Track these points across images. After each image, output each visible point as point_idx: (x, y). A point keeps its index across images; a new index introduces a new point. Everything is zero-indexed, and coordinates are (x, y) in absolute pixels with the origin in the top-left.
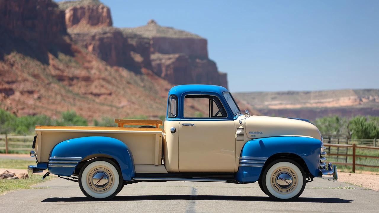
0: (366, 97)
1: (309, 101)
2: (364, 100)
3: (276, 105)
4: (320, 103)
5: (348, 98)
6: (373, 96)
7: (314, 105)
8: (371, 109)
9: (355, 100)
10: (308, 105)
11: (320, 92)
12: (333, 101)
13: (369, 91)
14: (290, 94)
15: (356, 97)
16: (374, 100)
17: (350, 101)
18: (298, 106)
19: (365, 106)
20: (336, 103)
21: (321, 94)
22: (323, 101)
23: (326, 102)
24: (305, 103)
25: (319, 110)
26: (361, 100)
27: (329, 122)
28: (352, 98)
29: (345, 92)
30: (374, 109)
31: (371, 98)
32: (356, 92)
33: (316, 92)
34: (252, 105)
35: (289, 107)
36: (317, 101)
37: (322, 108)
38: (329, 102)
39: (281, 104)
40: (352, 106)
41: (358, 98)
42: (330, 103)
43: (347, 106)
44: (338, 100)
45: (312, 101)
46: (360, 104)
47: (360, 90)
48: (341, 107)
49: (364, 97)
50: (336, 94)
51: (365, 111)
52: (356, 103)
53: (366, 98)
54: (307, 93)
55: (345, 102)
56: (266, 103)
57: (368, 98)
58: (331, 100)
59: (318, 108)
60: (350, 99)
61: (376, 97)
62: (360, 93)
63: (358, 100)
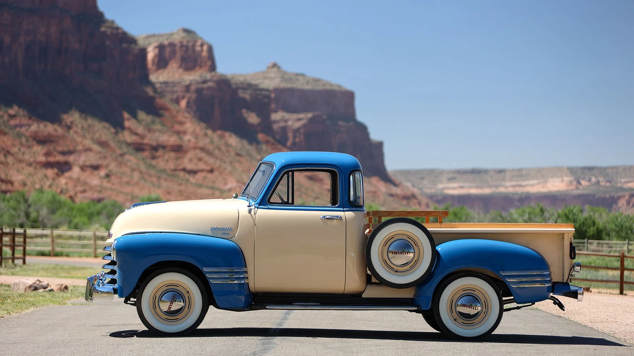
0: (587, 178)
1: (503, 183)
2: (584, 183)
3: (454, 188)
4: (520, 186)
5: (560, 179)
6: (596, 177)
7: (511, 190)
8: (594, 196)
9: (571, 183)
10: (502, 190)
11: (520, 170)
12: (538, 184)
13: (591, 169)
14: (475, 172)
15: (572, 178)
16: (598, 182)
17: (564, 184)
18: (487, 191)
19: (585, 192)
20: (543, 187)
21: (520, 174)
22: (523, 183)
23: (528, 185)
24: (497, 187)
25: (517, 197)
26: (579, 183)
27: (529, 214)
28: (567, 179)
29: (556, 171)
30: (598, 196)
31: (594, 179)
32: (572, 171)
33: (513, 170)
34: (419, 189)
35: (474, 191)
36: (514, 183)
37: (522, 193)
38: (533, 185)
39: (462, 187)
40: (566, 191)
41: (575, 180)
42: (534, 187)
43: (559, 191)
44: (546, 182)
45: (508, 184)
46: (577, 188)
47: (578, 168)
48: (551, 192)
49: (583, 179)
50: (542, 173)
51: (585, 199)
52: (572, 187)
53: (586, 180)
54: (501, 171)
55: (557, 185)
56: (440, 186)
57: (590, 180)
58: (535, 182)
59: (517, 194)
60: (562, 181)
61: (601, 179)
62: (579, 173)
63: (575, 183)
